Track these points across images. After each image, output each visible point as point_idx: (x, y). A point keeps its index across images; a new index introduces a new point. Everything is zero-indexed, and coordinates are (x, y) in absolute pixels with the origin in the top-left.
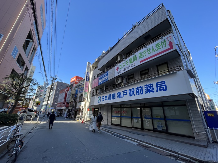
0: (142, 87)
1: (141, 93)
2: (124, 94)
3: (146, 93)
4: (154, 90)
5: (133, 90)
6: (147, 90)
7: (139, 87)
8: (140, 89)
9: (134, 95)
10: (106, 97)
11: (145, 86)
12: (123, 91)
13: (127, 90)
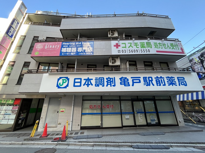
0: (164, 78)
1: (163, 84)
2: (134, 81)
3: (169, 85)
4: (176, 83)
5: (150, 79)
6: (169, 82)
7: (159, 77)
8: (161, 80)
9: (153, 85)
10: (88, 80)
11: (166, 77)
12: (132, 78)
13: (140, 78)
